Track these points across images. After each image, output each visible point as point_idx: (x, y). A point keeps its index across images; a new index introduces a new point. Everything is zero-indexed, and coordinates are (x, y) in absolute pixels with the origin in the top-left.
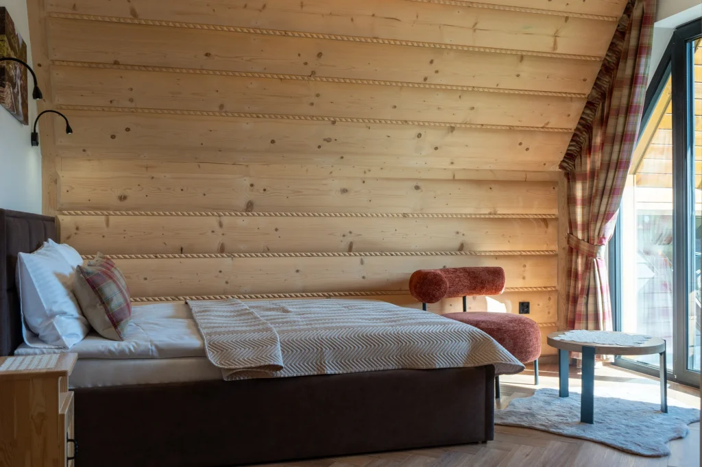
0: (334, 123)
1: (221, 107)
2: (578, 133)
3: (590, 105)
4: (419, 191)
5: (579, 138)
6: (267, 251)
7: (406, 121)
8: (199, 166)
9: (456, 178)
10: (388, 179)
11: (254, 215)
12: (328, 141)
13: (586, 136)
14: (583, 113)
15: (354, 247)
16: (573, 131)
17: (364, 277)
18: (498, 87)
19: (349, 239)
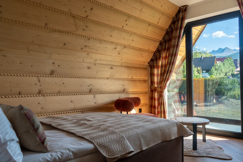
0: (89, 39)
1: (46, 24)
2: (155, 53)
3: (161, 44)
4: (112, 69)
5: (156, 54)
6: (59, 93)
7: (112, 42)
8: (29, 52)
9: (122, 65)
10: (103, 64)
11: (53, 77)
12: (86, 47)
13: (158, 54)
14: (158, 47)
15: (92, 91)
16: (154, 52)
17: (95, 103)
18: (141, 34)
19: (90, 87)
